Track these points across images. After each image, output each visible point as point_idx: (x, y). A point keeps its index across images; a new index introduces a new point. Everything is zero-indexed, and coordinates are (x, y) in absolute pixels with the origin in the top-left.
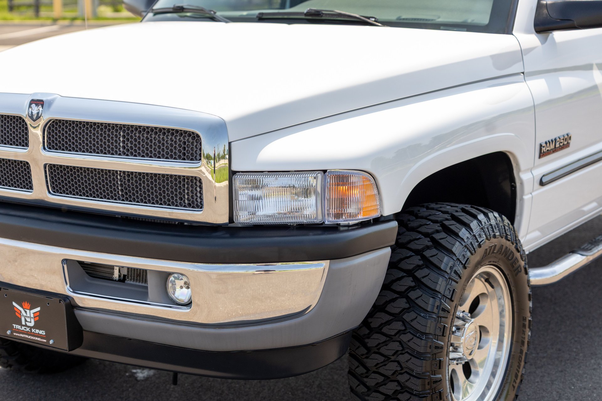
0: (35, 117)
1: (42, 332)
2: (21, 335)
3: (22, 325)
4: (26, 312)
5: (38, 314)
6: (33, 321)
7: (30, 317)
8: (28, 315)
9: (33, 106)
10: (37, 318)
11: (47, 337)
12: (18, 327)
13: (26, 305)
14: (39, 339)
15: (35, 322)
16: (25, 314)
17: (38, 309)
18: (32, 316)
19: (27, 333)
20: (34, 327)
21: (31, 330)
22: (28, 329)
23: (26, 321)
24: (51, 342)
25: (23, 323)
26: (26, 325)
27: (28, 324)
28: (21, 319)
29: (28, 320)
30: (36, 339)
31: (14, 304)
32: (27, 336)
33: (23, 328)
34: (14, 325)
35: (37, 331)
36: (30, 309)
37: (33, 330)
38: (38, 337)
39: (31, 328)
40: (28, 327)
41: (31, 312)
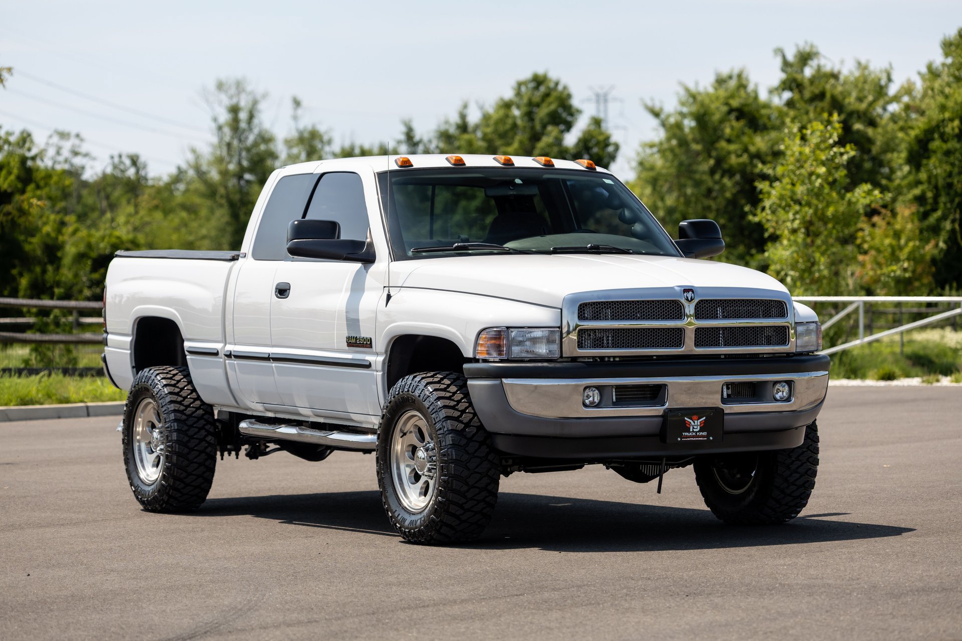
0: (690, 299)
1: (705, 434)
2: (688, 439)
3: (689, 432)
4: (694, 422)
5: (704, 421)
6: (699, 427)
9: (687, 293)
10: (703, 425)
11: (708, 436)
12: (687, 434)
13: (695, 417)
14: (701, 439)
15: (701, 427)
16: (693, 424)
17: (704, 418)
18: (699, 424)
19: (693, 437)
20: (698, 432)
21: (696, 434)
22: (694, 434)
23: (693, 428)
24: (711, 438)
25: (691, 430)
26: (693, 431)
27: (695, 430)
28: (690, 428)
29: (695, 427)
30: (699, 439)
31: (686, 418)
32: (692, 439)
33: (690, 434)
34: (684, 434)
35: (701, 433)
36: (698, 420)
37: (698, 434)
38: (700, 437)
39: (696, 432)
40: (694, 432)
41: (698, 422)
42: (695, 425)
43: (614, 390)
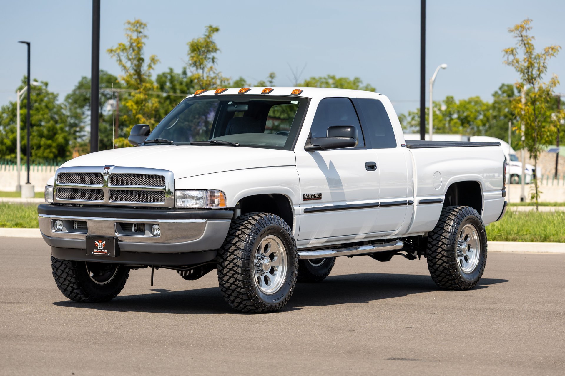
0: (106, 173)
1: (106, 251)
2: (97, 253)
3: (98, 249)
4: (100, 244)
5: (104, 244)
6: (102, 247)
7: (101, 246)
8: (101, 245)
9: (106, 169)
10: (104, 246)
11: (107, 253)
12: (96, 250)
13: (100, 241)
14: (104, 254)
15: (103, 247)
16: (99, 245)
17: (105, 242)
18: (102, 245)
20: (102, 249)
21: (101, 251)
22: (100, 251)
23: (99, 247)
24: (109, 254)
25: (98, 248)
26: (99, 249)
27: (100, 248)
28: (97, 247)
29: (100, 247)
30: (103, 254)
31: (95, 241)
32: (99, 253)
34: (95, 250)
35: (104, 251)
36: (101, 243)
37: (102, 251)
38: (104, 253)
39: (101, 250)
40: (100, 250)
41: (102, 244)
42: (100, 245)
43: (77, 223)
